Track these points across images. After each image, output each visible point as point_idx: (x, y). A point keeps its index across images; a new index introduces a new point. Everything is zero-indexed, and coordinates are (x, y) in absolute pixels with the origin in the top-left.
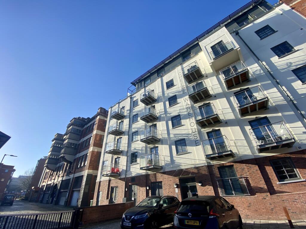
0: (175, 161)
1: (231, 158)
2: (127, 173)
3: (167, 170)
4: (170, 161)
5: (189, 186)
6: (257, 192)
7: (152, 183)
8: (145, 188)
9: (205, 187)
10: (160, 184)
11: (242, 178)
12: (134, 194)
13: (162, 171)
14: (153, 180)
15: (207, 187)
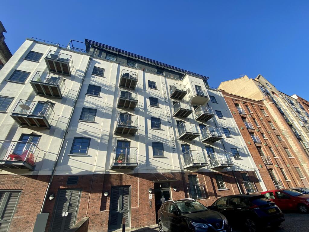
0: (150, 163)
1: (196, 169)
2: (58, 168)
3: (141, 172)
4: (145, 161)
5: (162, 191)
6: (210, 196)
7: (113, 187)
8: (100, 195)
9: (178, 192)
10: (125, 189)
11: (202, 185)
12: (70, 205)
13: (133, 172)
14: (115, 183)
15: (180, 192)
